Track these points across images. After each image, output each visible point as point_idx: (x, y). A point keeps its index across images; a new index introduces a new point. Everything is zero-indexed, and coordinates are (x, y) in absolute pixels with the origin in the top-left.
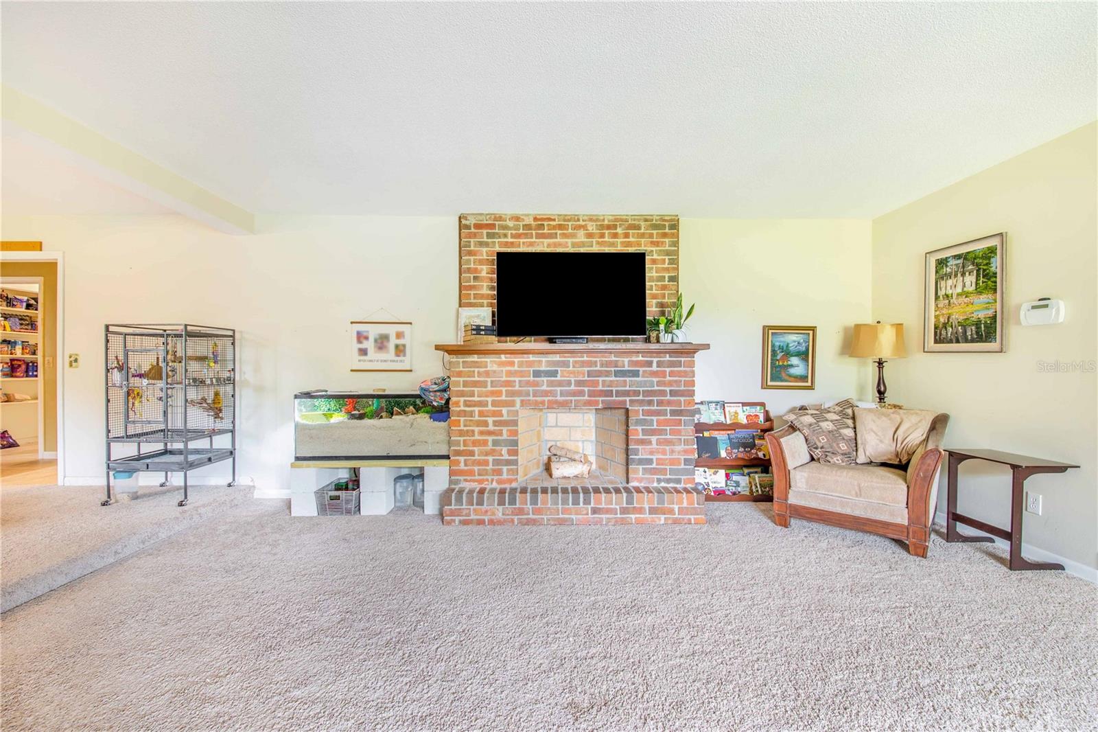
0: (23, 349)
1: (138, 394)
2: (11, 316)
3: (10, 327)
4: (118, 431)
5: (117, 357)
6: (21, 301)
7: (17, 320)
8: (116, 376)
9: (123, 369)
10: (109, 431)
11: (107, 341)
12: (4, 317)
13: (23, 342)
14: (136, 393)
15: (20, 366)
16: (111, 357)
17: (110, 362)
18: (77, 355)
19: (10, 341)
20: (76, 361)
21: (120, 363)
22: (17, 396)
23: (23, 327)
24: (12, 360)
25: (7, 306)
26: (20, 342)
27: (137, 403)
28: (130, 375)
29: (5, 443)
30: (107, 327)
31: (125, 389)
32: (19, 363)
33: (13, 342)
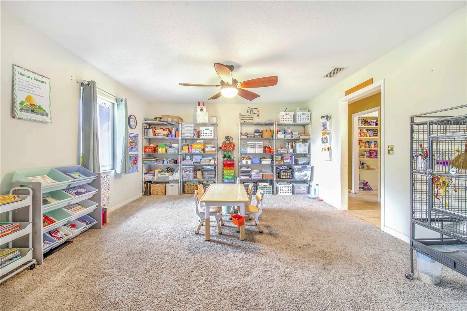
0: (374, 145)
1: (444, 183)
2: (370, 130)
3: (369, 135)
4: (422, 212)
5: (421, 145)
6: (373, 122)
7: (372, 131)
8: (421, 163)
9: (427, 156)
10: (413, 212)
11: (412, 131)
12: (367, 131)
13: (374, 142)
14: (441, 181)
15: (373, 153)
16: (416, 145)
17: (414, 150)
18: (392, 145)
19: (369, 141)
20: (392, 149)
21: (425, 150)
22: (371, 167)
23: (374, 135)
24: (370, 150)
25: (368, 126)
26: (373, 142)
27: (442, 192)
28: (435, 162)
29: (367, 188)
30: (412, 118)
31: (430, 177)
32: (373, 151)
33: (370, 142)
